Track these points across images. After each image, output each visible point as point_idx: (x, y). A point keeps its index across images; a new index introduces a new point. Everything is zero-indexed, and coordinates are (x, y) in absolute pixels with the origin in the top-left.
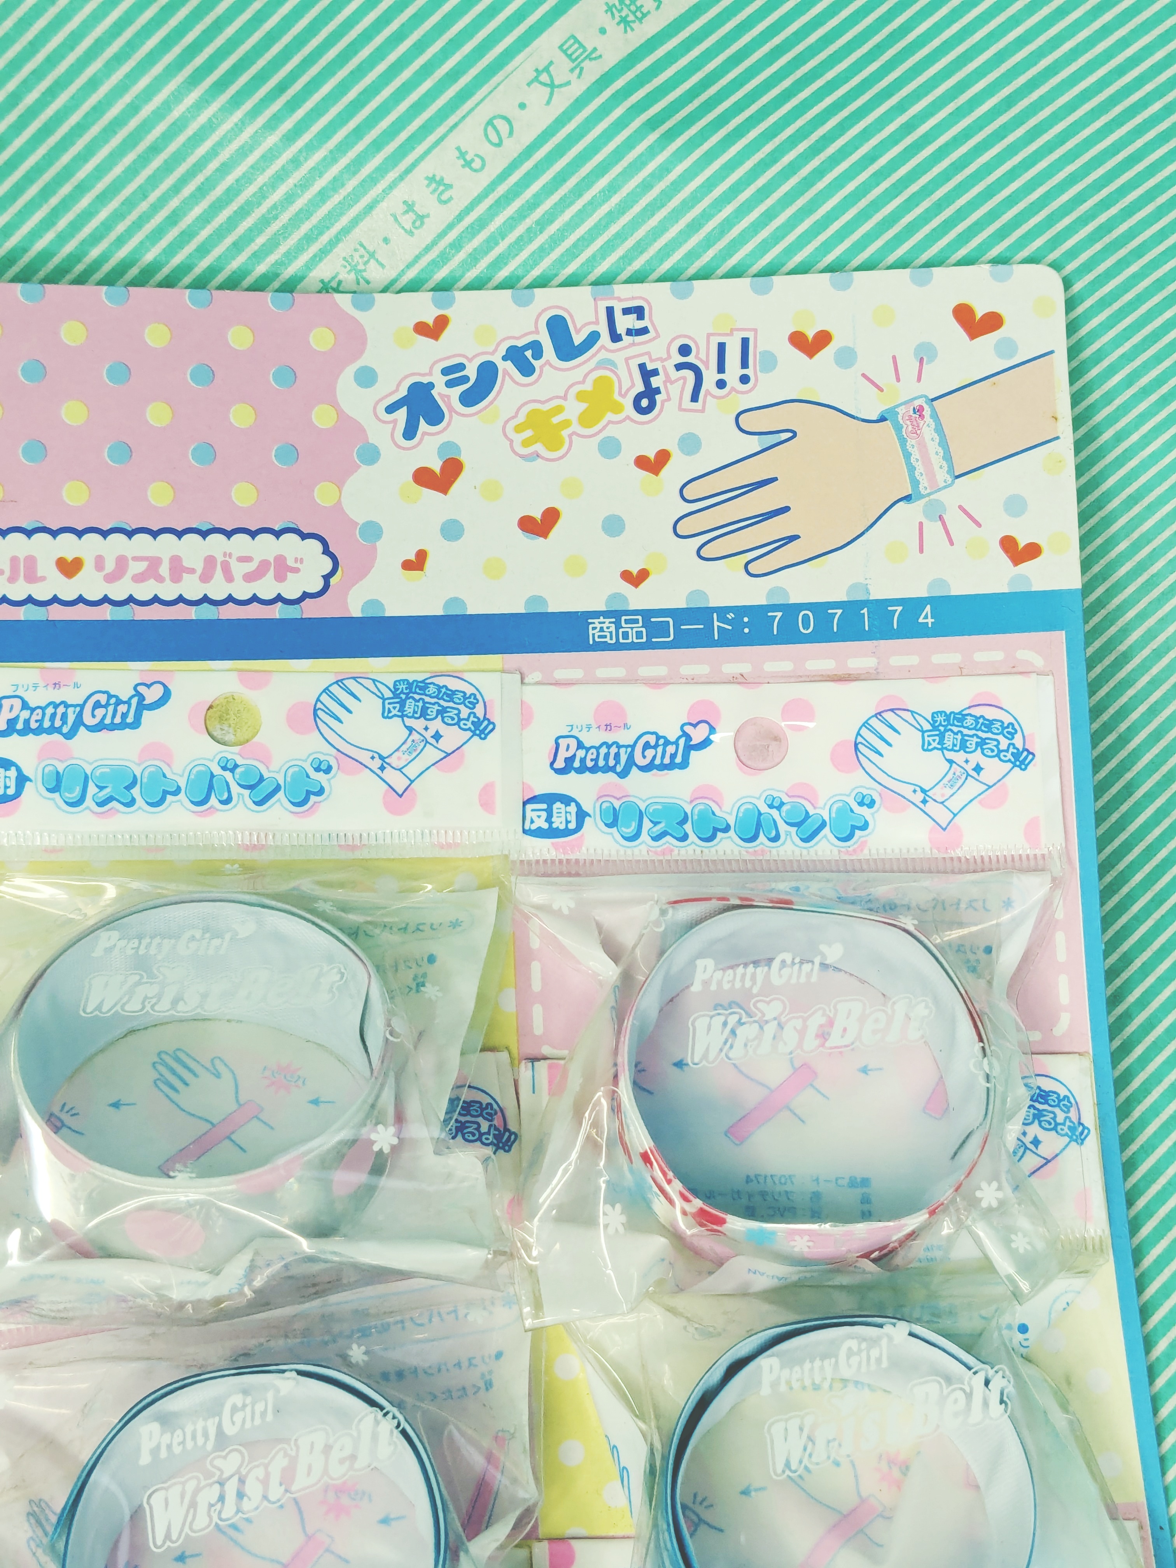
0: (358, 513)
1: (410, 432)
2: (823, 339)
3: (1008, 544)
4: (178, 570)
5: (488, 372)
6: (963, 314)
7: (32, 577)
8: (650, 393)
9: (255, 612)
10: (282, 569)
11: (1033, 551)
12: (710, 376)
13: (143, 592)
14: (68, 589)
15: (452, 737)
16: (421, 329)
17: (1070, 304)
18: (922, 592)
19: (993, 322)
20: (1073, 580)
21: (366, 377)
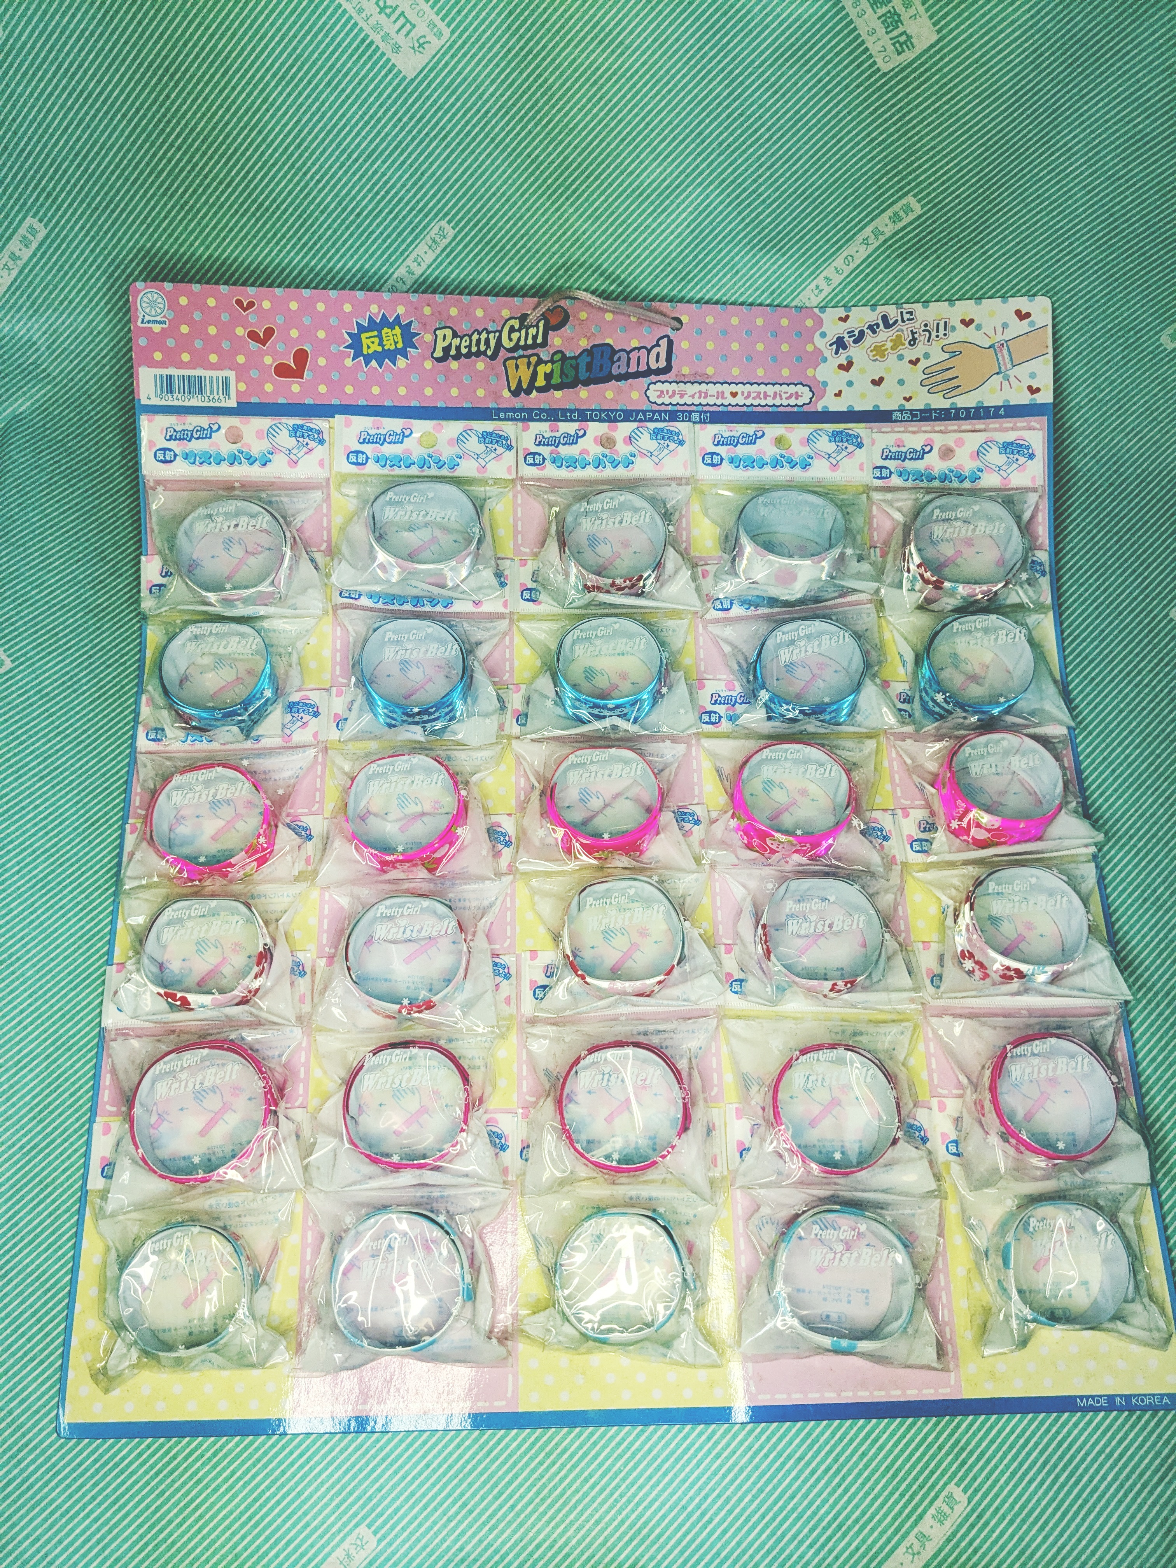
0: (820, 378)
1: (837, 353)
2: (972, 321)
3: (1030, 388)
4: (766, 396)
5: (862, 333)
6: (1018, 313)
7: (723, 398)
8: (914, 339)
9: (789, 409)
10: (797, 395)
11: (1038, 390)
12: (934, 334)
13: (755, 403)
14: (734, 401)
15: (851, 448)
16: (841, 319)
17: (1054, 311)
18: (1000, 403)
19: (1028, 315)
20: (1051, 400)
21: (823, 335)
